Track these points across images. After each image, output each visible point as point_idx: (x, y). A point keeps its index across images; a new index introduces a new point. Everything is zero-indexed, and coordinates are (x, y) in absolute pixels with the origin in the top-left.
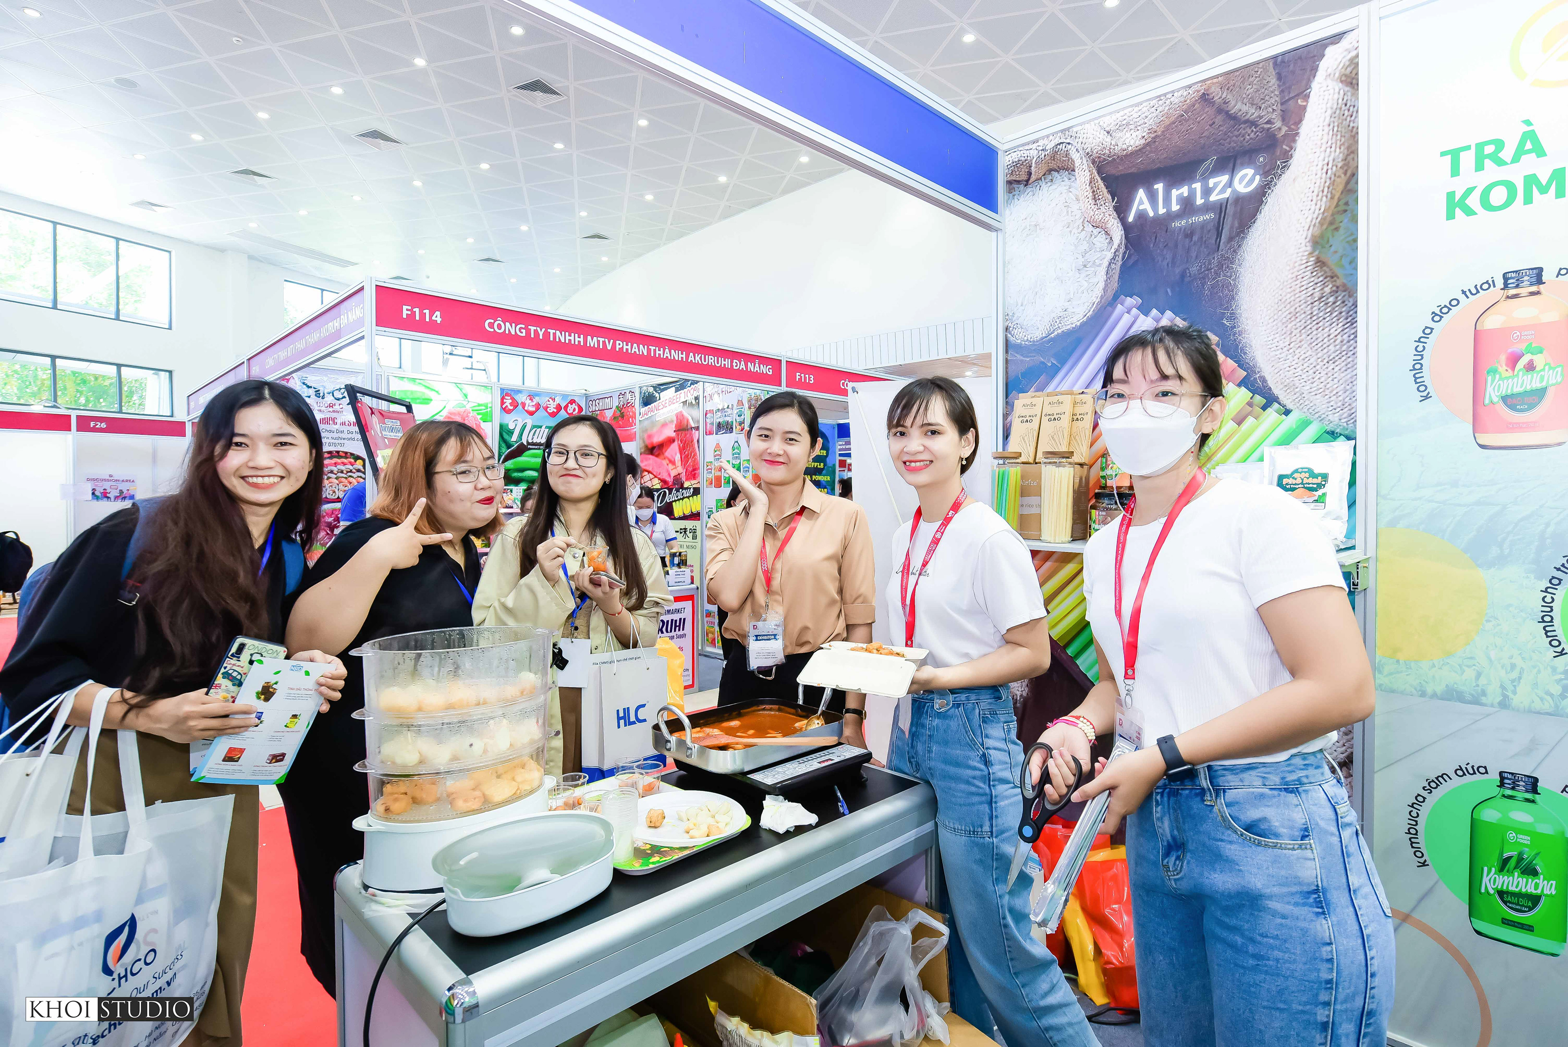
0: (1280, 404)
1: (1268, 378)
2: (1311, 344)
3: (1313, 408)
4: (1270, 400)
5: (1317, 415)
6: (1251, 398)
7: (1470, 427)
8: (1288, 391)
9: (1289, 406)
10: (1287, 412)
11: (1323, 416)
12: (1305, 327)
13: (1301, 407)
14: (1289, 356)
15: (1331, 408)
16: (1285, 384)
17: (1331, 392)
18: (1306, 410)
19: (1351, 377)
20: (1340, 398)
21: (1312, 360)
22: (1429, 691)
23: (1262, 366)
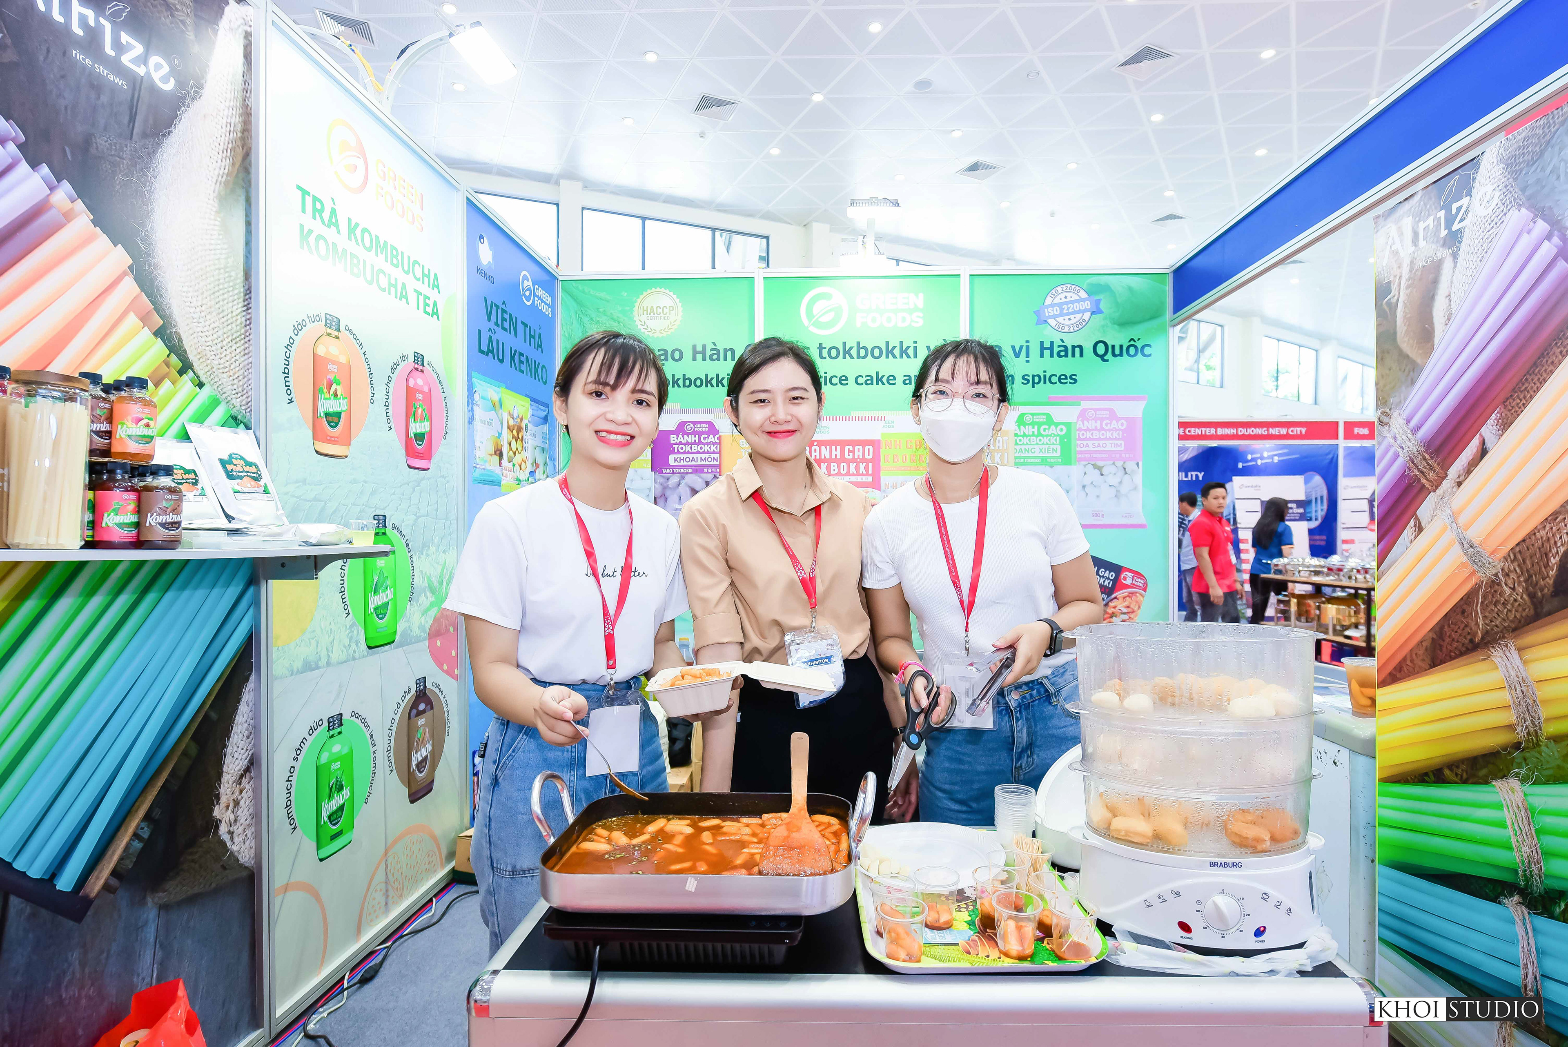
0: (194, 372)
1: (184, 337)
2: (219, 314)
3: (221, 387)
4: (186, 367)
5: (224, 396)
6: (168, 356)
7: (310, 433)
8: (201, 360)
9: (203, 379)
10: (201, 385)
11: (229, 398)
12: (214, 293)
13: (212, 383)
14: (201, 320)
15: (234, 392)
16: (199, 351)
17: (234, 374)
18: (215, 387)
19: (248, 364)
20: (241, 383)
21: (220, 333)
22: (295, 670)
23: (177, 320)
